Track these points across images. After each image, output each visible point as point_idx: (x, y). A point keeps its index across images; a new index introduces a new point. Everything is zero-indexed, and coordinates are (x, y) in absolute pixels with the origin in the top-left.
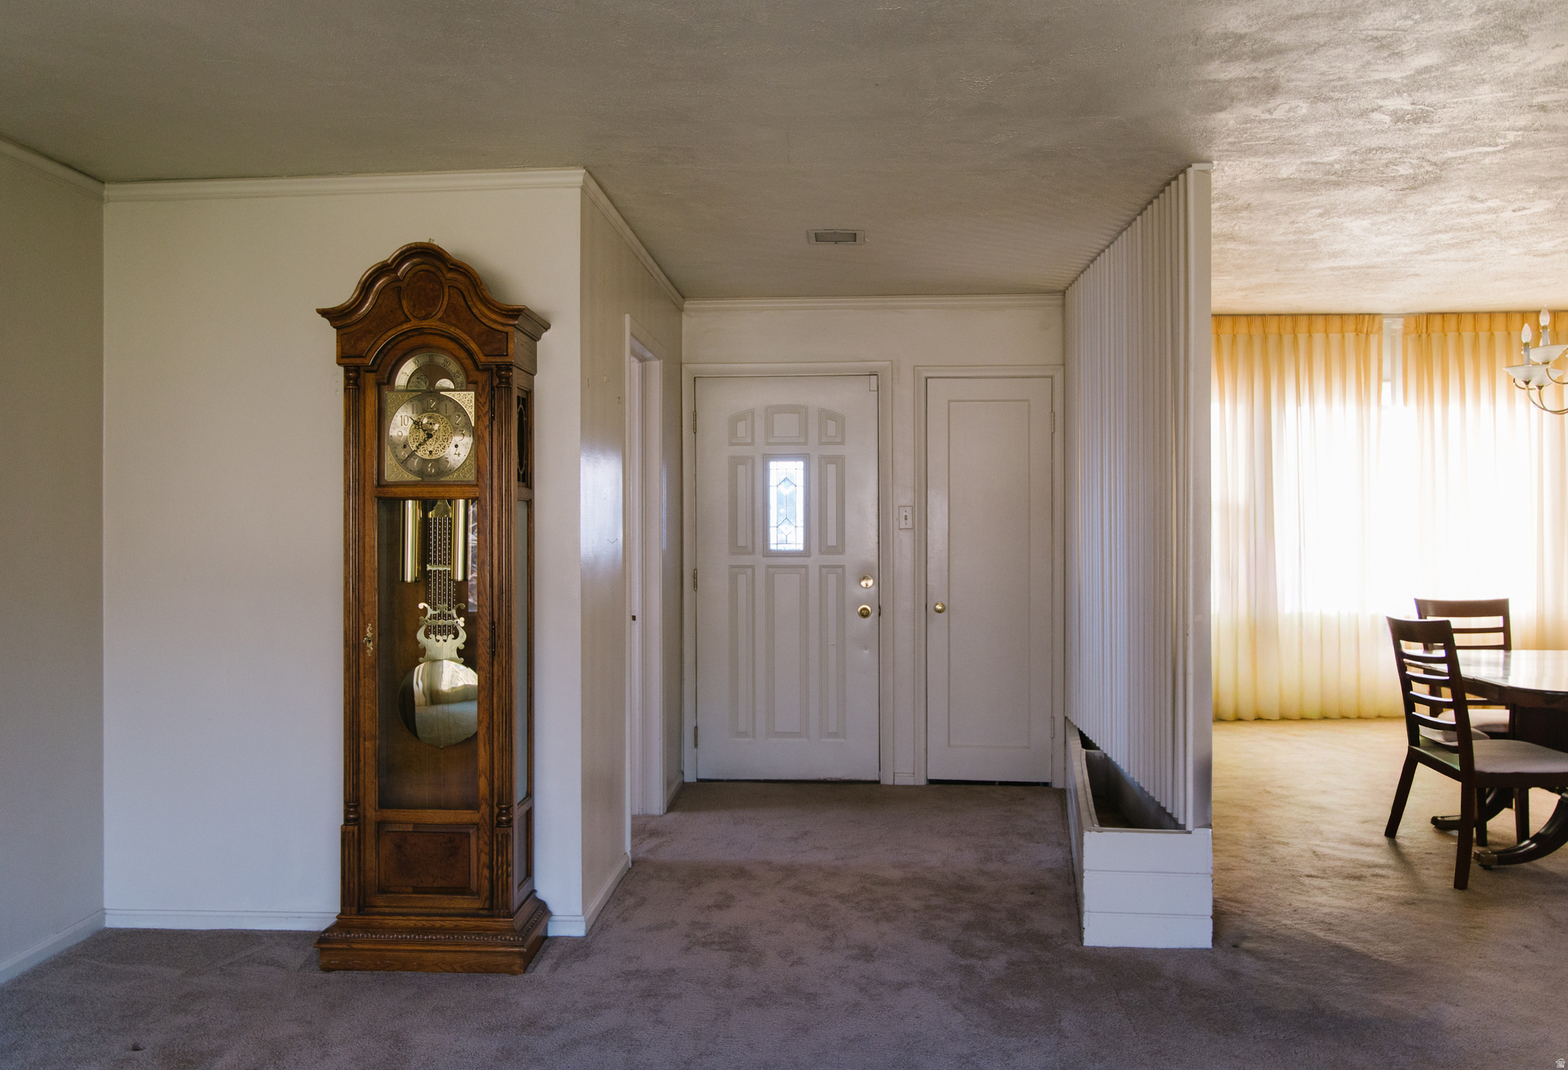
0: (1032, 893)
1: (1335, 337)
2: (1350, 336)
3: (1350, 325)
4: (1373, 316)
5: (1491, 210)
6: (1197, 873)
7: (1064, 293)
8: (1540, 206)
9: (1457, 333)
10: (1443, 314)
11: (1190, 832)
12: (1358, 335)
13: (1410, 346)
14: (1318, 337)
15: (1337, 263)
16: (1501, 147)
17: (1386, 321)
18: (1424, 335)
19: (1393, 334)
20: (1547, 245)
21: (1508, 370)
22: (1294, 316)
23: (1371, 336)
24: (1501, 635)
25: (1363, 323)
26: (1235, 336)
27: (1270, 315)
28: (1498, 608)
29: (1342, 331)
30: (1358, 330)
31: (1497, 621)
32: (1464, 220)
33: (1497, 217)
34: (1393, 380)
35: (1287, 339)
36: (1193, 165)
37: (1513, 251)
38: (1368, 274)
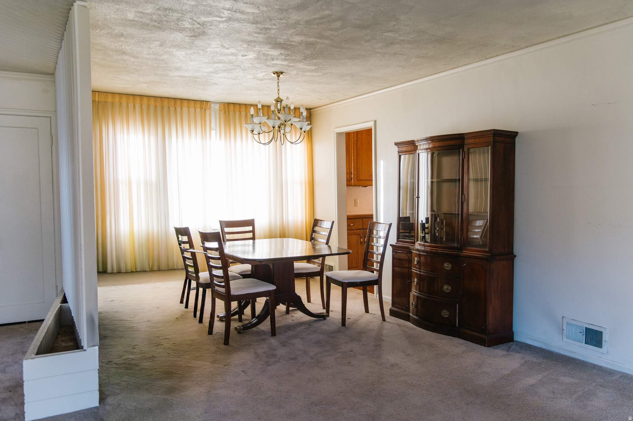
0: (10, 391)
1: (192, 110)
2: (198, 110)
3: (198, 105)
4: (207, 102)
5: (233, 54)
6: (90, 370)
7: (53, 74)
8: (252, 55)
9: (239, 112)
10: (234, 104)
11: (85, 350)
12: (201, 109)
13: (222, 116)
14: (185, 109)
15: (180, 74)
16: (224, 19)
17: (212, 105)
18: (227, 112)
19: (216, 111)
20: (260, 75)
21: (245, 125)
22: (175, 99)
23: (207, 110)
24: (252, 234)
25: (203, 104)
26: (149, 106)
27: (164, 98)
28: (251, 223)
29: (195, 108)
30: (201, 107)
31: (250, 228)
32: (224, 58)
33: (237, 58)
34: (216, 130)
35: (172, 109)
36: (77, 1)
37: (249, 77)
38: (196, 81)
